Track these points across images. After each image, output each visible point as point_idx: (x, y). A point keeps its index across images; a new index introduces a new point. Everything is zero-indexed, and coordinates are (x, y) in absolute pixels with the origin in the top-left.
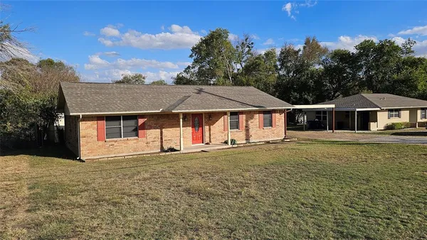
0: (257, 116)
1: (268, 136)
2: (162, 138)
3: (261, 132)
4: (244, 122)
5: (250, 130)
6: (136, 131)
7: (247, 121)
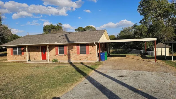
0: (75, 47)
1: (83, 59)
2: (29, 56)
3: (78, 56)
4: (67, 50)
5: (71, 55)
6: (21, 53)
7: (69, 50)
